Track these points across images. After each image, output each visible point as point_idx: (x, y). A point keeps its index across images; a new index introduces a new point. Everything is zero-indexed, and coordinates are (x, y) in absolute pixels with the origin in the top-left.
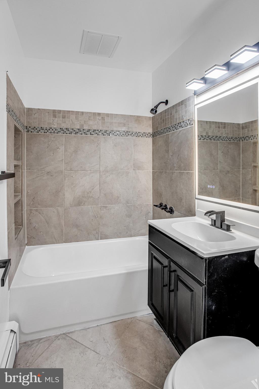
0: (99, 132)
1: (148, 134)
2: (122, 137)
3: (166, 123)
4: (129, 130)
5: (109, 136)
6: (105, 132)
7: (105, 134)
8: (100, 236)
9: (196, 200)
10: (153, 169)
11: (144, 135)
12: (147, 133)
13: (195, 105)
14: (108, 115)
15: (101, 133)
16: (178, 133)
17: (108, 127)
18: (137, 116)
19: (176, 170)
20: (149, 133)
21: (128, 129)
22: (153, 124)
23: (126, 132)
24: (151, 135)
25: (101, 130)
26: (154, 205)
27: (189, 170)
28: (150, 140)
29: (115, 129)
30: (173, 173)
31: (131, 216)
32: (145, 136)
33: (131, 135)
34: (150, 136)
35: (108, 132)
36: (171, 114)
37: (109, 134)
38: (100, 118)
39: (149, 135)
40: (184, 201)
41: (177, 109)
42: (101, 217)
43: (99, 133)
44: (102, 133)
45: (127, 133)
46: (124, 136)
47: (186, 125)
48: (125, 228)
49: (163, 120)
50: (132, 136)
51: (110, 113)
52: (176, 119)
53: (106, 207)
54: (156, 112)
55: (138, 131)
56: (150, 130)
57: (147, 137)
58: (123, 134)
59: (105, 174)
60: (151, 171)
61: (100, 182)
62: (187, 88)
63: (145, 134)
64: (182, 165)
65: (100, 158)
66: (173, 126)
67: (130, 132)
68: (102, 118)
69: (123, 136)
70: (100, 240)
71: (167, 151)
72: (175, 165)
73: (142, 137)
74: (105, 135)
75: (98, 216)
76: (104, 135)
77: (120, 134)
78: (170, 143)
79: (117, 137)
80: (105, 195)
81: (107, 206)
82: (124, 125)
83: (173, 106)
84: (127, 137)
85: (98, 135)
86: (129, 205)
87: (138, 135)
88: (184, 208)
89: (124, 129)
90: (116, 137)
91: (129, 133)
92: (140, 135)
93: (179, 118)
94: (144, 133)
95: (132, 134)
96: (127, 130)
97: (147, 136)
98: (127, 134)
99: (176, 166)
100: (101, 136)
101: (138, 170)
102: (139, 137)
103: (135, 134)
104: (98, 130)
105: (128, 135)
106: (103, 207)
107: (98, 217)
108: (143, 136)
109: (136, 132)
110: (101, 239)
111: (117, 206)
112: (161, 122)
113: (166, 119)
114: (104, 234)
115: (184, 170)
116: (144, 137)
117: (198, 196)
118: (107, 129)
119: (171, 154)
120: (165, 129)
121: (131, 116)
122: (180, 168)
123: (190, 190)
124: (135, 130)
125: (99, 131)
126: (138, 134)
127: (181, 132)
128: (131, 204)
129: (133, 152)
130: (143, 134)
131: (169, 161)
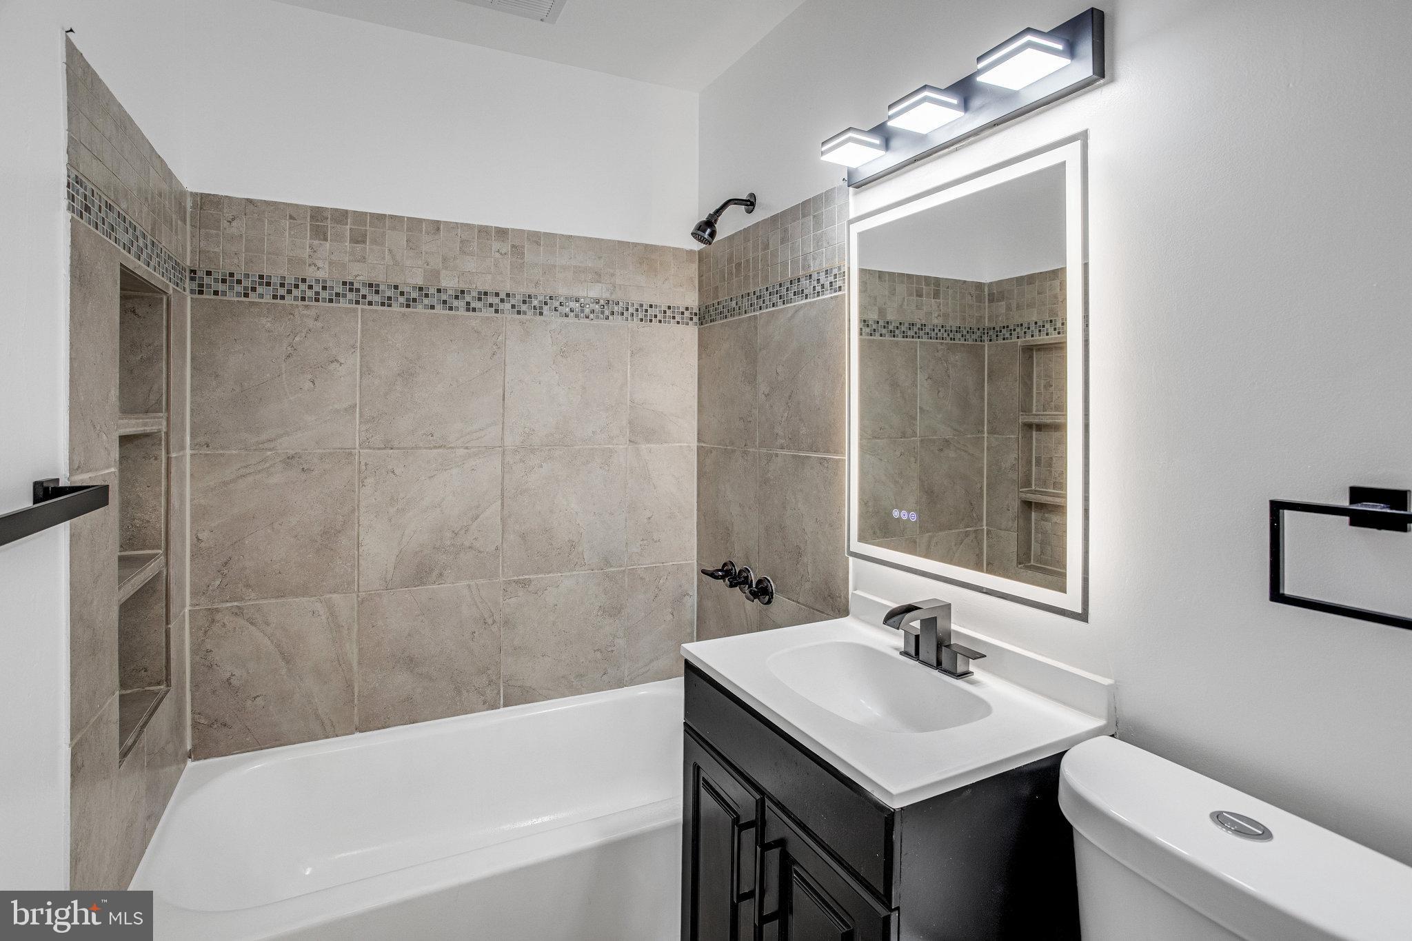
0: (502, 301)
1: (683, 313)
2: (587, 321)
3: (747, 277)
4: (614, 297)
5: (538, 318)
6: (524, 302)
7: (524, 308)
8: (502, 691)
9: (851, 559)
10: (699, 440)
11: (670, 314)
12: (681, 310)
13: (851, 222)
14: (535, 238)
15: (508, 306)
16: (790, 315)
17: (537, 284)
18: (646, 246)
19: (782, 448)
20: (687, 309)
21: (612, 293)
22: (700, 276)
23: (602, 302)
24: (696, 314)
25: (508, 295)
26: (704, 572)
27: (828, 451)
28: (689, 334)
29: (563, 291)
30: (770, 458)
31: (619, 612)
32: (674, 318)
33: (622, 314)
34: (691, 319)
35: (535, 303)
36: (766, 247)
37: (541, 308)
38: (506, 248)
39: (687, 314)
40: (807, 559)
41: (786, 230)
42: (506, 623)
43: (501, 306)
44: (513, 306)
45: (607, 308)
46: (597, 317)
47: (819, 288)
48: (598, 655)
49: (739, 265)
50: (627, 319)
51: (542, 230)
52: (785, 264)
53: (525, 584)
54: (712, 235)
55: (646, 302)
56: (691, 299)
57: (678, 323)
58: (593, 312)
59: (522, 461)
60: (694, 444)
61: (502, 490)
62: (824, 158)
63: (673, 312)
64: (803, 431)
65: (504, 400)
66: (771, 290)
67: (618, 303)
68: (513, 246)
69: (592, 316)
70: (502, 710)
71: (751, 379)
72: (779, 430)
73: (660, 321)
74: (525, 313)
75: (497, 617)
76: (519, 312)
77: (582, 311)
78: (760, 350)
79: (572, 319)
80: (523, 536)
81: (530, 580)
82: (598, 277)
83: (774, 219)
84: (606, 322)
85: (497, 311)
86: (613, 572)
87: (646, 316)
88: (807, 586)
89: (596, 291)
90: (566, 320)
91: (616, 308)
92: (656, 316)
93: (794, 262)
94: (669, 308)
95: (627, 309)
96: (606, 295)
97: (678, 318)
98: (607, 312)
99: (781, 433)
100: (509, 317)
101: (648, 441)
102: (651, 321)
103: (637, 310)
104: (497, 294)
105: (613, 313)
106: (516, 582)
107: (494, 622)
108: (665, 317)
109: (641, 306)
110: (505, 706)
111: (566, 576)
112: (730, 273)
113: (748, 261)
114: (519, 683)
115: (812, 448)
116: (669, 322)
117: (857, 546)
118: (532, 291)
119: (763, 388)
120: (745, 300)
121: (622, 244)
122: (794, 440)
123: (832, 522)
124: (635, 298)
125: (503, 295)
126: (646, 311)
127: (801, 313)
128: (621, 566)
129: (629, 378)
130: (665, 312)
131: (756, 412)
